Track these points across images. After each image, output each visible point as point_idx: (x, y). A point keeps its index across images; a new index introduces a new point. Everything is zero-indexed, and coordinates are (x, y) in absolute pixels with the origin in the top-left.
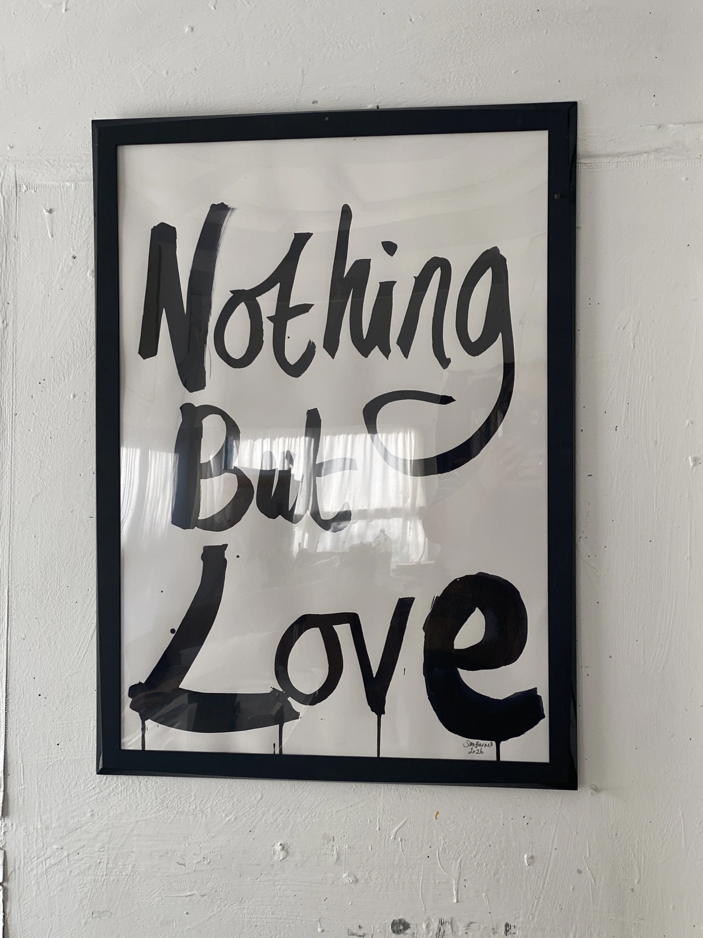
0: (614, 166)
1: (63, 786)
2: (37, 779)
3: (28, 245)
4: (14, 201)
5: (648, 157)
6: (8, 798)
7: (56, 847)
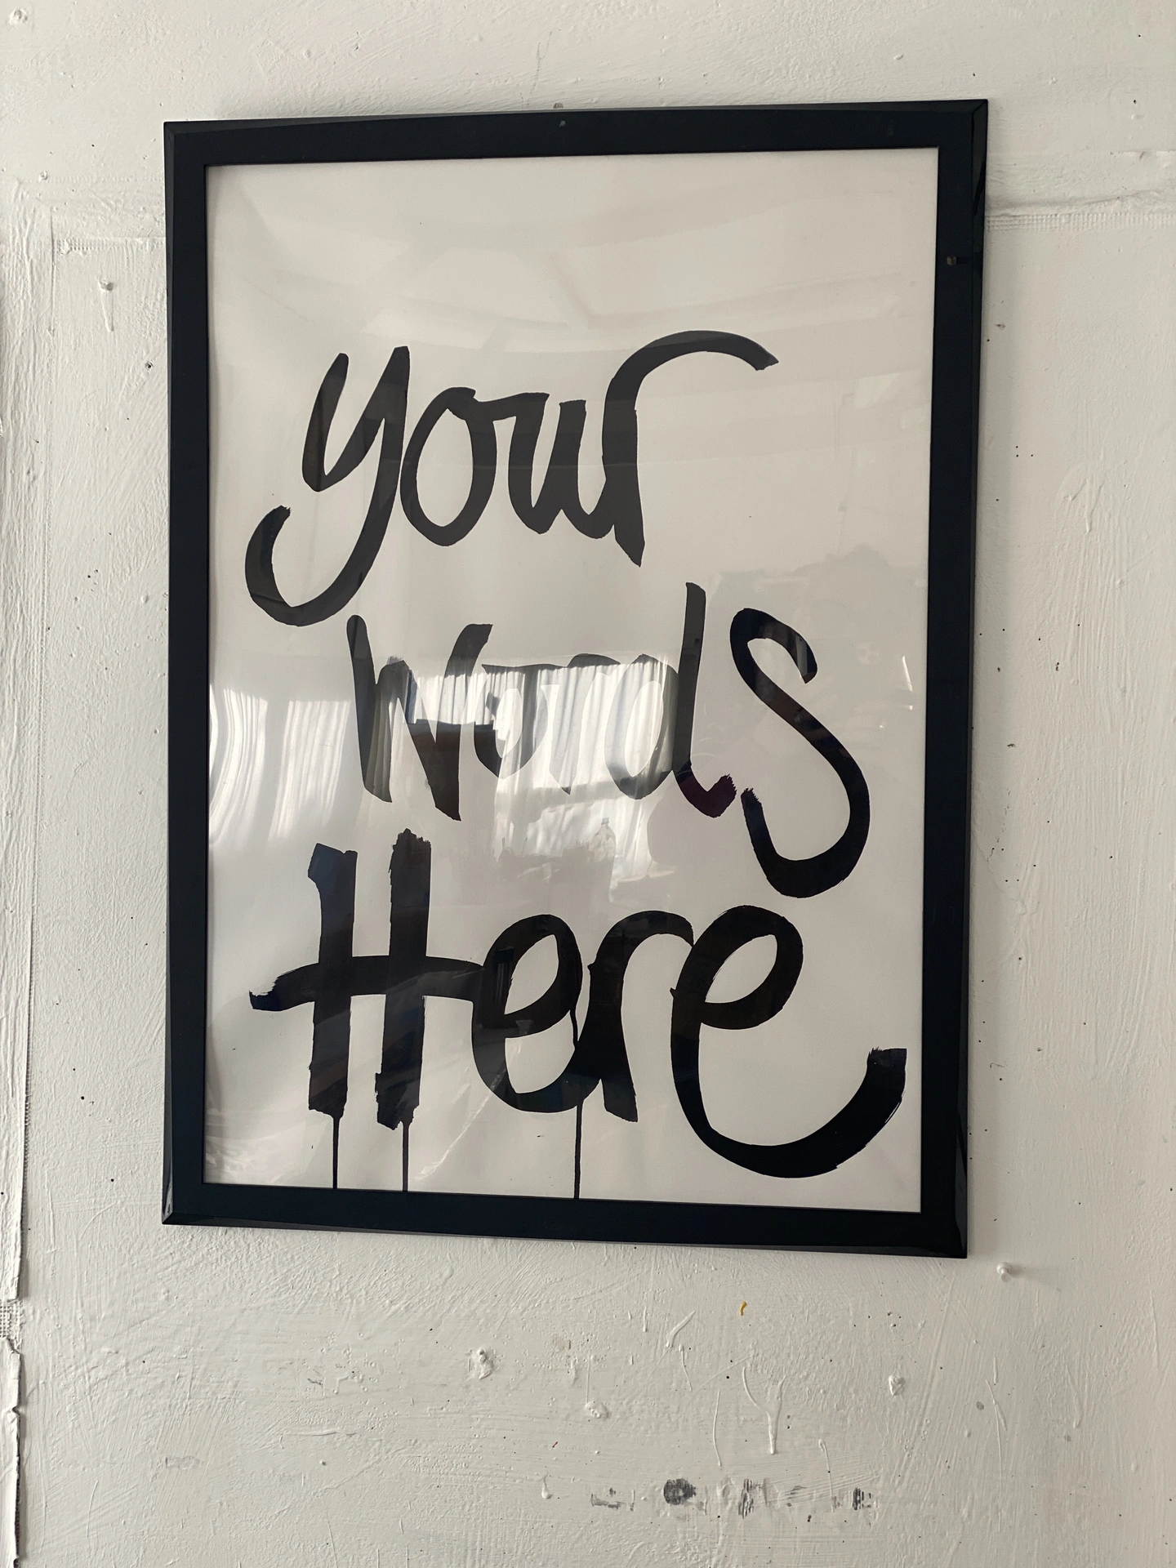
0: (1063, 221)
1: (120, 1250)
2: (77, 1237)
3: (72, 342)
4: (48, 269)
5: (1122, 205)
6: (27, 1266)
7: (107, 1350)
